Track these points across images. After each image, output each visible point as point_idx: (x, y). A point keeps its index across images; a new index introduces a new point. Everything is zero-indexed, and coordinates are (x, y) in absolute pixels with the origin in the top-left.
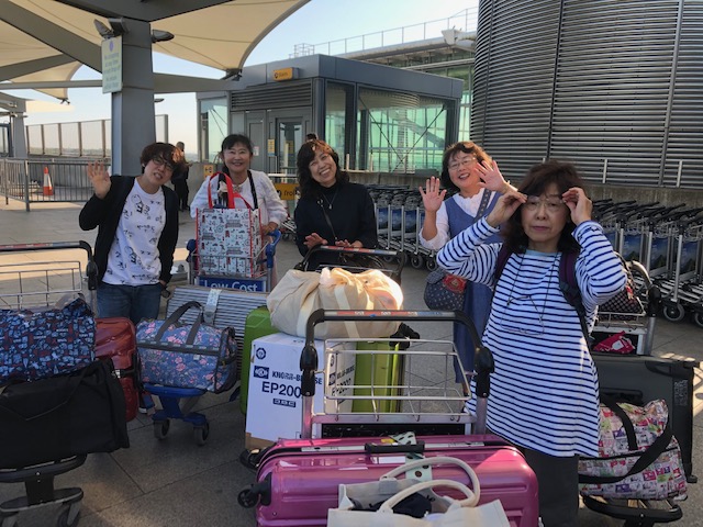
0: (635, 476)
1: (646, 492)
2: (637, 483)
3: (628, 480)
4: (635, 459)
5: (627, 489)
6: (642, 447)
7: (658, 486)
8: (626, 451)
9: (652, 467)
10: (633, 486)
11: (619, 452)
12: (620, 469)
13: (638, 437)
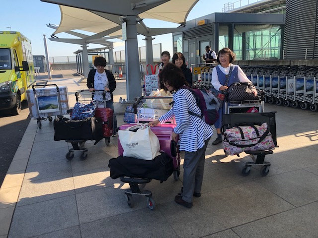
0: (259, 144)
1: (263, 148)
2: (260, 146)
3: (257, 145)
4: (259, 139)
5: (257, 148)
6: (261, 135)
7: (266, 146)
8: (256, 137)
9: (264, 141)
10: (259, 146)
11: (254, 137)
12: (255, 142)
13: (259, 133)
